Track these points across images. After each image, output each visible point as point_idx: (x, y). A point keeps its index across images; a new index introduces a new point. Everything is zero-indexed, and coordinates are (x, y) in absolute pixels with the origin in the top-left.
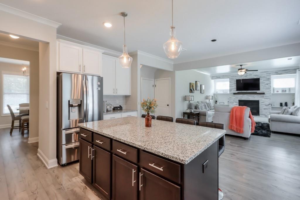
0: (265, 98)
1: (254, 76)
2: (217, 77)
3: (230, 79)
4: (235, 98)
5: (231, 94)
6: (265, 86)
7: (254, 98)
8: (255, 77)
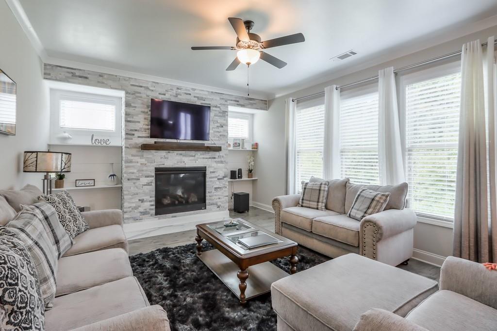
0: (216, 160)
1: (196, 99)
2: (74, 75)
3: (127, 93)
4: (143, 161)
5: (135, 147)
6: (217, 130)
7: (196, 160)
8: (199, 103)
